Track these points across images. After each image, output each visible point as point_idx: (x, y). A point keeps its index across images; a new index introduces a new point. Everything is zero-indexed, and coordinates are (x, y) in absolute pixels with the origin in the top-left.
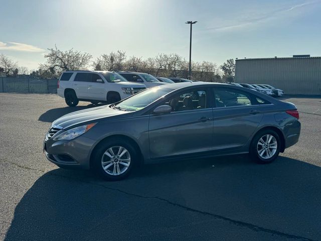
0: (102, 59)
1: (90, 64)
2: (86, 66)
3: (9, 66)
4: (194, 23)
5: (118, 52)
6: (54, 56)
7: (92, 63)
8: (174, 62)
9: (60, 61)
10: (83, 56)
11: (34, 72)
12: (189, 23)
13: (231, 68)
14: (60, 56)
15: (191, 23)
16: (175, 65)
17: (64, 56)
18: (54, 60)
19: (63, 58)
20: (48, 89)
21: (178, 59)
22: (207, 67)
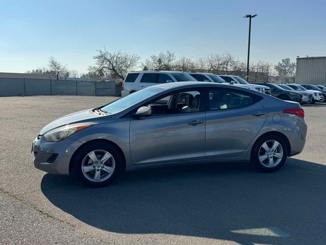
0: (151, 60)
1: (138, 65)
2: (134, 67)
3: (58, 68)
4: (254, 16)
5: (168, 52)
6: (102, 58)
7: (140, 65)
8: (226, 63)
9: (108, 63)
10: (131, 57)
11: (84, 75)
12: (248, 16)
13: (287, 68)
14: (109, 58)
15: (250, 17)
16: (227, 65)
17: (112, 58)
18: (103, 62)
19: (111, 59)
20: (96, 91)
21: (230, 59)
22: (262, 67)
